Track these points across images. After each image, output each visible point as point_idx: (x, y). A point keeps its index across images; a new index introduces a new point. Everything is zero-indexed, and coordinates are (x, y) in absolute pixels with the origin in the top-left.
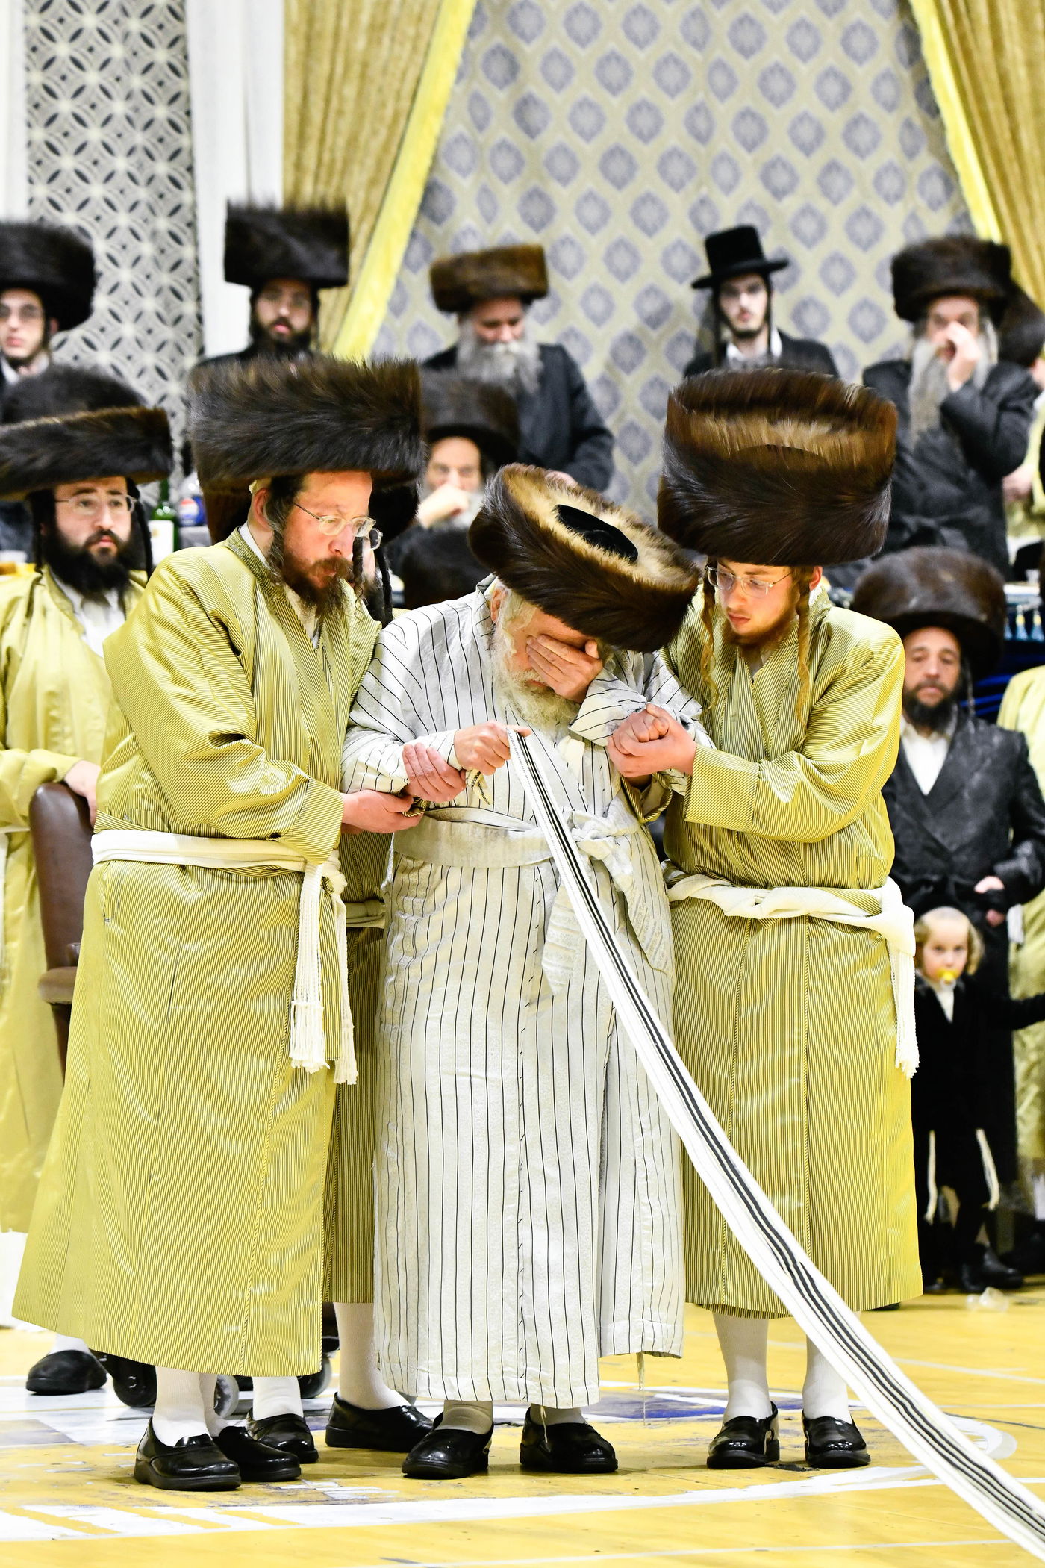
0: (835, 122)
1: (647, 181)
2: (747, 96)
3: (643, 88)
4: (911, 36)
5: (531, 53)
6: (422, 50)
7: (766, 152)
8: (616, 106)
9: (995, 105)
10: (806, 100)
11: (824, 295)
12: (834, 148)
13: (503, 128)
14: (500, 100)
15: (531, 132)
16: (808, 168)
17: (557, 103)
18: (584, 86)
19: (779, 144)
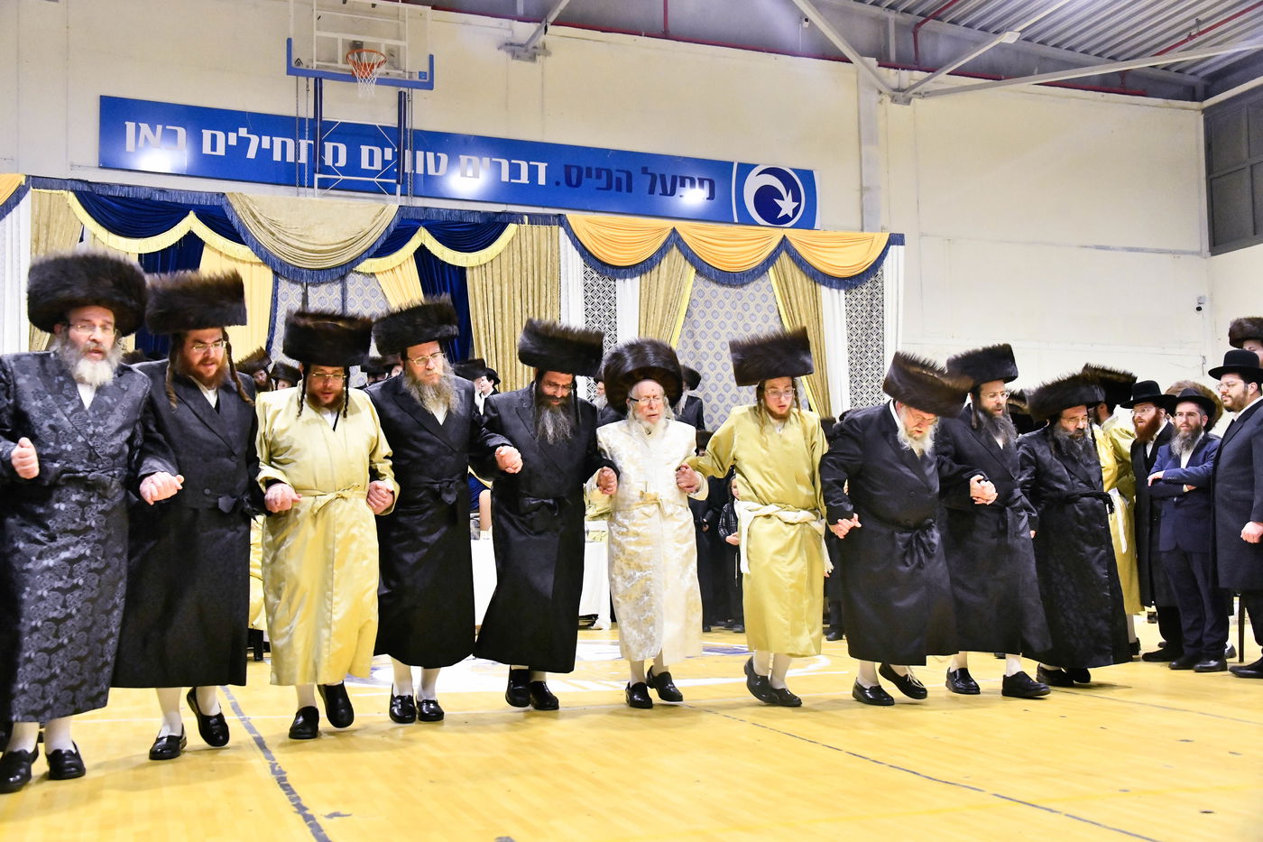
5: (697, 331)
6: (671, 330)
14: (690, 342)
15: (697, 349)
17: (703, 343)
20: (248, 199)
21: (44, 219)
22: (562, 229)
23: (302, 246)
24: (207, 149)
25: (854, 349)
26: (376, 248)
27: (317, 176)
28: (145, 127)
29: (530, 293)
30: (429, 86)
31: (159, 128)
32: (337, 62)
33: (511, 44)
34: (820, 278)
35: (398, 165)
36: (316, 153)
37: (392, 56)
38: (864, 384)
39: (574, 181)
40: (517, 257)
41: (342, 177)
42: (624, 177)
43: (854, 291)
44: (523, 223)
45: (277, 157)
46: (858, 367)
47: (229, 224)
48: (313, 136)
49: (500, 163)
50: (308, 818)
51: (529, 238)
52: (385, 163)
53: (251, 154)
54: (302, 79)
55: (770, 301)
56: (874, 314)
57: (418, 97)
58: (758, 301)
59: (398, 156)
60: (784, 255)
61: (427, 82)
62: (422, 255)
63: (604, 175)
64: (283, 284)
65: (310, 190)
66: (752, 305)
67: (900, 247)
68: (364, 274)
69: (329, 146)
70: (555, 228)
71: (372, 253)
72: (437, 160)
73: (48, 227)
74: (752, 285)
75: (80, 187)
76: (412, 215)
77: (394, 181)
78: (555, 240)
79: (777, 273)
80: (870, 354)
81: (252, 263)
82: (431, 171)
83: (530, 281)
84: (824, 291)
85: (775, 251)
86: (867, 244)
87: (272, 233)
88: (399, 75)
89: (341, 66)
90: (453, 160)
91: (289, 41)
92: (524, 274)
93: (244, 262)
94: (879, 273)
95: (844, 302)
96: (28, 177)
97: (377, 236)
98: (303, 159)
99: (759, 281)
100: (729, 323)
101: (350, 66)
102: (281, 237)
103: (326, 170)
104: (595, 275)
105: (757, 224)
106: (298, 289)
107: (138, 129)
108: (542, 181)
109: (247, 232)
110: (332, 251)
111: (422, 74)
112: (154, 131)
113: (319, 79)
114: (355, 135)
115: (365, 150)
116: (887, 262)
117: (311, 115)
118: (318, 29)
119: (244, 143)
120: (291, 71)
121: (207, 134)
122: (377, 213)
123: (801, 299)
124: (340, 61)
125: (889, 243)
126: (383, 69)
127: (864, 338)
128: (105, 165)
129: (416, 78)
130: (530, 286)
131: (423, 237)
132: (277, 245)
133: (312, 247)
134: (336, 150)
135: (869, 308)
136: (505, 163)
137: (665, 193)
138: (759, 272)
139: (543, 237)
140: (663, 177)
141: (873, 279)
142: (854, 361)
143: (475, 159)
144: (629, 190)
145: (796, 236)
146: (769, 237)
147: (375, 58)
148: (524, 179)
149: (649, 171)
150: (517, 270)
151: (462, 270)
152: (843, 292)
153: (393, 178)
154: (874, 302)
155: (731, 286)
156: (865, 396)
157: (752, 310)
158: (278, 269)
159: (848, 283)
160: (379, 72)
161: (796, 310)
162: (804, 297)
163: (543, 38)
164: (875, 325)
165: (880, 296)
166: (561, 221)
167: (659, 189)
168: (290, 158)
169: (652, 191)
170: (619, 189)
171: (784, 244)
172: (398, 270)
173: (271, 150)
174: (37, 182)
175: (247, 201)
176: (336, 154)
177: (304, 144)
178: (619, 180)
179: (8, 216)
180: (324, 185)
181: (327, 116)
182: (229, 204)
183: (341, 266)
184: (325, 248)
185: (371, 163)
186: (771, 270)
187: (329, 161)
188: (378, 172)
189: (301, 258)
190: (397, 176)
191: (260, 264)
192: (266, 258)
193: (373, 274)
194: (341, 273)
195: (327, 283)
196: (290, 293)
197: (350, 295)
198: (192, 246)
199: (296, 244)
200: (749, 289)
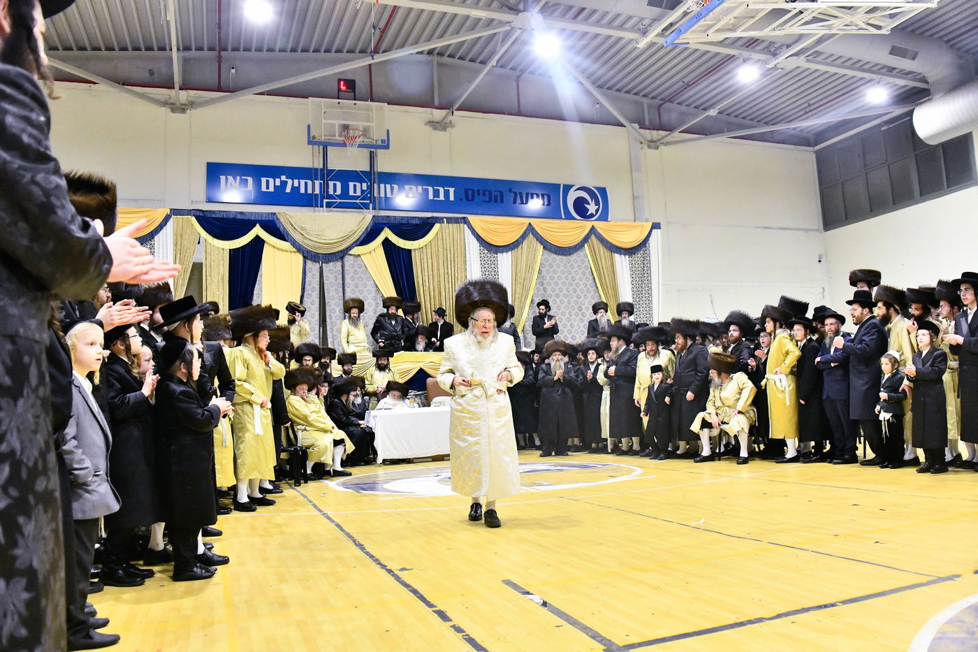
0: (585, 289)
1: (562, 297)
2: (574, 287)
3: (560, 286)
4: (594, 278)
5: (545, 282)
6: (530, 282)
7: (577, 293)
8: (557, 288)
9: (605, 287)
10: (581, 287)
11: (585, 312)
12: (586, 293)
13: (542, 292)
15: (546, 292)
16: (582, 295)
17: (549, 288)
18: (553, 286)
19: (578, 292)
20: (289, 216)
21: (179, 232)
22: (466, 226)
23: (319, 241)
24: (264, 189)
25: (635, 289)
26: (360, 240)
27: (325, 201)
28: (230, 178)
29: (449, 263)
30: (387, 147)
31: (238, 178)
32: (335, 136)
33: (432, 122)
34: (614, 249)
35: (370, 193)
36: (324, 187)
37: (366, 132)
38: (641, 309)
39: (470, 198)
40: (440, 242)
41: (339, 201)
42: (498, 194)
43: (633, 256)
44: (443, 223)
45: (302, 191)
46: (638, 299)
47: (278, 230)
48: (322, 179)
49: (428, 189)
50: (390, 571)
51: (447, 231)
52: (363, 192)
53: (288, 190)
54: (316, 147)
55: (587, 263)
56: (646, 268)
57: (380, 153)
58: (579, 263)
59: (370, 188)
60: (593, 236)
61: (386, 145)
62: (386, 243)
63: (487, 193)
64: (309, 263)
65: (321, 209)
66: (576, 265)
67: (659, 230)
68: (354, 255)
69: (331, 184)
70: (462, 225)
71: (358, 243)
72: (392, 188)
73: (181, 236)
74: (575, 254)
75: (198, 213)
76: (381, 221)
77: (369, 202)
78: (462, 232)
79: (589, 247)
80: (644, 292)
81: (291, 252)
82: (389, 195)
83: (449, 256)
84: (617, 256)
85: (588, 234)
86: (640, 229)
87: (302, 234)
88: (370, 142)
89: (338, 138)
90: (401, 188)
91: (309, 126)
92: (445, 252)
93: (286, 251)
94: (647, 245)
95: (628, 262)
96: (171, 210)
97: (361, 233)
98: (317, 191)
99: (579, 252)
100: (563, 276)
101: (343, 139)
102: (307, 236)
103: (330, 197)
104: (486, 251)
106: (317, 266)
107: (227, 179)
108: (452, 198)
109: (288, 234)
110: (336, 243)
111: (383, 141)
112: (235, 179)
113: (326, 146)
114: (346, 176)
115: (351, 184)
116: (651, 239)
117: (322, 167)
118: (325, 119)
119: (284, 184)
120: (309, 143)
121: (264, 180)
122: (358, 221)
123: (603, 261)
124: (337, 135)
125: (652, 228)
126: (361, 139)
127: (640, 283)
128: (210, 201)
129: (379, 143)
130: (449, 259)
131: (387, 233)
132: (305, 241)
133: (325, 241)
134: (335, 185)
135: (642, 266)
136: (431, 189)
137: (522, 203)
138: (579, 247)
139: (455, 231)
140: (521, 194)
141: (644, 249)
142: (635, 296)
143: (414, 187)
144: (502, 201)
145: (599, 226)
146: (584, 227)
147: (357, 133)
148: (442, 197)
149: (513, 190)
150: (441, 250)
151: (410, 251)
152: (627, 256)
153: (368, 201)
154: (645, 262)
155: (563, 255)
156: (642, 316)
157: (576, 269)
158: (306, 255)
159: (630, 251)
160: (359, 141)
161: (601, 267)
162: (606, 260)
163: (451, 118)
164: (646, 275)
165: (648, 258)
166: (465, 221)
167: (519, 201)
168: (310, 191)
169: (515, 202)
170: (496, 201)
171: (593, 230)
172: (373, 252)
173: (299, 187)
174: (176, 212)
175: (288, 217)
176: (335, 187)
177: (317, 183)
178: (496, 196)
179: (161, 232)
180: (329, 205)
181: (330, 167)
182: (278, 219)
183: (341, 251)
184: (331, 241)
185: (355, 192)
186: (586, 245)
187: (331, 192)
188: (359, 197)
189: (320, 248)
190: (370, 199)
191: (295, 252)
192: (299, 249)
193: (359, 255)
194: (341, 255)
195: (333, 261)
196: (313, 267)
197: (346, 268)
198: (258, 243)
199: (316, 240)
200: (574, 256)
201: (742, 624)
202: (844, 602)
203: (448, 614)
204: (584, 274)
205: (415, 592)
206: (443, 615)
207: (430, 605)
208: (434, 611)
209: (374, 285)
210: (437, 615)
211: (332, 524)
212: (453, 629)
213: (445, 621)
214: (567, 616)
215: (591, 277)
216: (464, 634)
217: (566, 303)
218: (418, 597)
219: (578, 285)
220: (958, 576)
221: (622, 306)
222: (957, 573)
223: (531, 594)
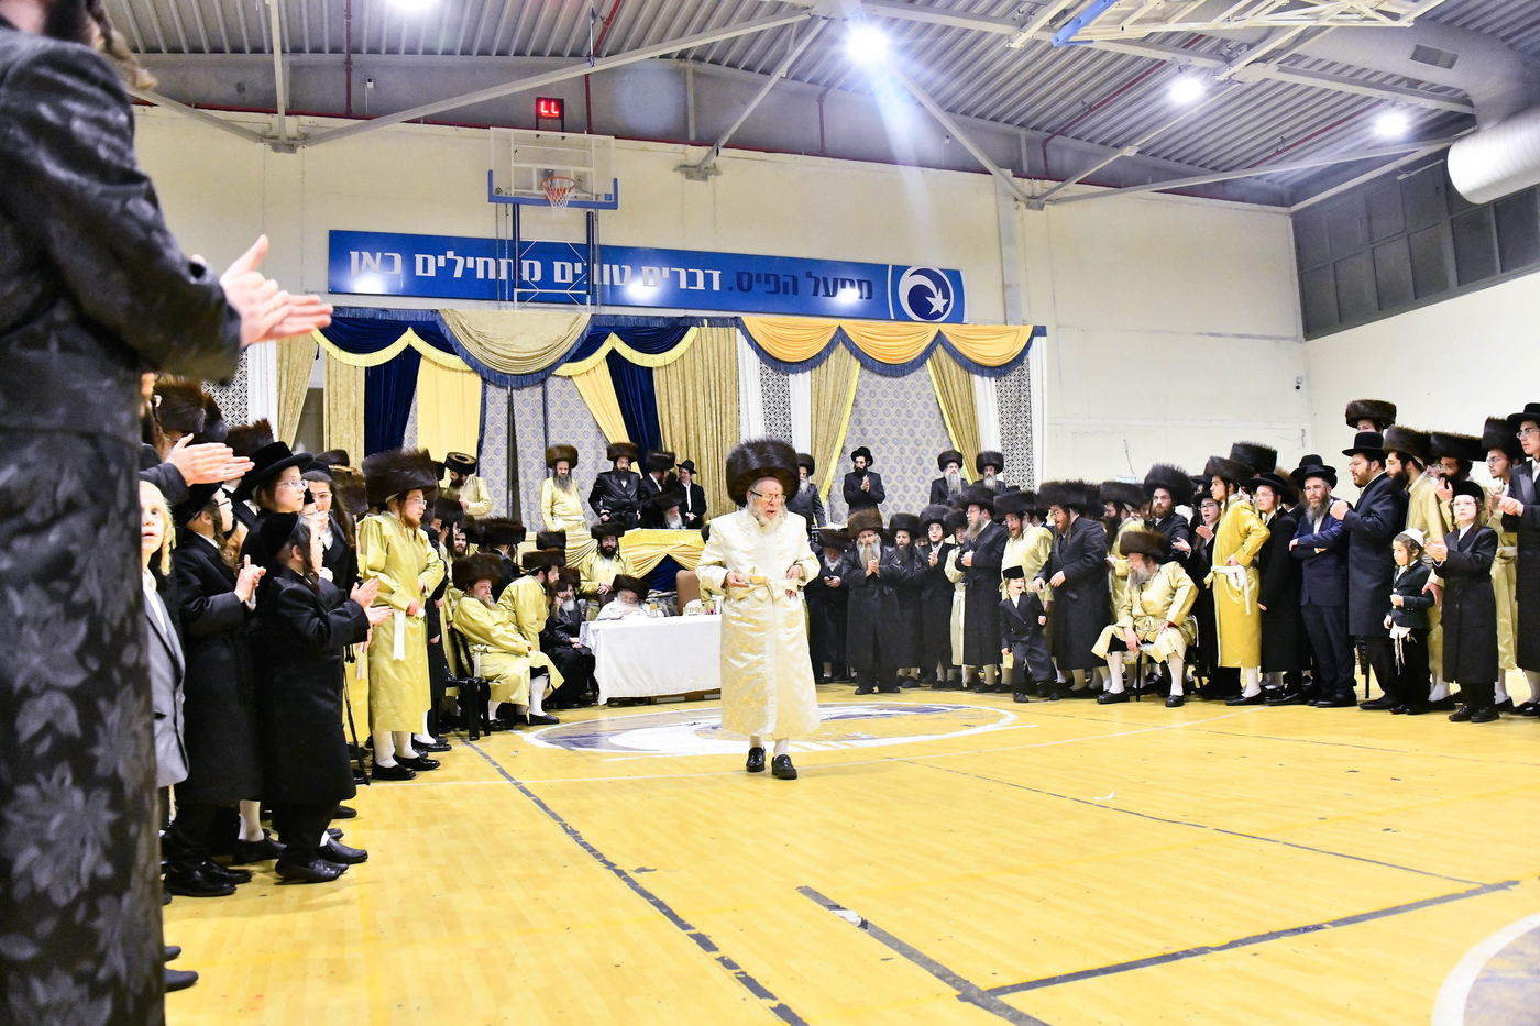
0: (927, 431)
1: (890, 444)
2: (910, 426)
3: (888, 425)
4: (941, 414)
5: (864, 419)
6: (840, 419)
7: (915, 437)
8: (882, 429)
9: (959, 427)
10: (922, 427)
12: (928, 437)
13: (859, 435)
15: (865, 435)
16: (923, 440)
17: (870, 429)
18: (876, 425)
19: (918, 436)
20: (460, 314)
22: (738, 331)
23: (507, 354)
24: (419, 272)
25: (1005, 431)
26: (572, 353)
27: (516, 291)
28: (366, 255)
29: (712, 388)
30: (614, 206)
31: (379, 254)
32: (531, 189)
33: (686, 166)
34: (973, 367)
35: (588, 278)
36: (515, 270)
37: (580, 182)
38: (1015, 463)
39: (745, 284)
40: (698, 356)
41: (538, 291)
42: (790, 280)
43: (1003, 378)
44: (703, 325)
45: (480, 275)
47: (442, 336)
48: (512, 256)
49: (678, 272)
50: (620, 873)
51: (709, 338)
52: (575, 276)
53: (458, 273)
54: (502, 206)
55: (929, 390)
56: (1022, 398)
57: (604, 215)
58: (918, 389)
59: (587, 270)
60: (939, 348)
61: (612, 203)
62: (614, 359)
63: (772, 279)
64: (491, 389)
65: (510, 303)
66: (913, 392)
67: (1044, 338)
68: (561, 377)
69: (526, 264)
70: (732, 329)
71: (569, 357)
72: (622, 271)
73: (290, 347)
74: (912, 375)
76: (604, 323)
77: (585, 292)
78: (733, 340)
79: (934, 365)
80: (1019, 436)
81: (463, 371)
82: (617, 282)
83: (712, 376)
84: (977, 379)
85: (931, 344)
86: (1013, 337)
87: (479, 344)
88: (587, 198)
89: (537, 192)
90: (636, 270)
91: (490, 173)
92: (706, 371)
93: (456, 370)
94: (1025, 361)
95: (994, 389)
97: (573, 342)
98: (504, 276)
99: (918, 372)
100: (893, 410)
101: (544, 192)
102: (488, 347)
103: (524, 285)
104: (770, 371)
105: (913, 321)
106: (504, 394)
107: (361, 257)
108: (716, 286)
109: (458, 344)
110: (533, 357)
111: (607, 196)
112: (374, 258)
113: (516, 204)
114: (548, 252)
115: (557, 265)
116: (1031, 351)
117: (511, 237)
118: (515, 161)
119: (451, 264)
120: (492, 198)
121: (419, 258)
122: (569, 323)
123: (956, 387)
124: (535, 187)
125: (1033, 335)
126: (573, 193)
127: (1013, 421)
128: (334, 291)
129: (602, 199)
130: (712, 383)
131: (614, 342)
132: (485, 355)
133: (516, 355)
134: (531, 266)
135: (1017, 394)
136: (683, 273)
137: (828, 294)
138: (917, 364)
139: (722, 338)
140: (825, 280)
141: (1020, 367)
142: (1006, 442)
143: (656, 270)
144: (796, 292)
145: (950, 330)
146: (926, 332)
147: (566, 184)
148: (700, 285)
149: (813, 275)
150: (699, 368)
151: (650, 370)
152: (993, 379)
154: (1022, 388)
155: (892, 376)
156: (1016, 473)
157: (914, 398)
158: (486, 376)
159: (998, 371)
160: (570, 195)
161: (952, 396)
162: (959, 385)
163: (715, 159)
164: (1023, 409)
165: (1027, 382)
166: (737, 322)
167: (822, 291)
168: (492, 276)
169: (816, 293)
170: (786, 292)
171: (939, 337)
172: (592, 372)
173: (475, 270)
175: (458, 316)
176: (532, 270)
177: (504, 262)
178: (786, 284)
180: (522, 298)
181: (524, 237)
182: (441, 319)
183: (542, 371)
184: (527, 355)
185: (563, 277)
186: (928, 361)
187: (526, 277)
188: (570, 284)
189: (506, 365)
190: (587, 287)
191: (469, 372)
192: (475, 366)
193: (570, 377)
194: (541, 377)
195: (528, 386)
196: (498, 396)
197: (551, 396)
198: (411, 358)
199: (501, 352)
200: (910, 379)
201: (1174, 957)
202: (1335, 923)
203: (712, 940)
204: (926, 406)
205: (660, 905)
206: (704, 942)
207: (684, 926)
208: (690, 935)
209: (593, 424)
210: (694, 942)
211: (530, 800)
212: (720, 964)
213: (708, 951)
214: (900, 943)
215: (937, 412)
216: (738, 971)
217: (897, 453)
218: (665, 913)
219: (916, 423)
220: (1516, 883)
221: (985, 458)
222: (1515, 879)
223: (843, 909)
